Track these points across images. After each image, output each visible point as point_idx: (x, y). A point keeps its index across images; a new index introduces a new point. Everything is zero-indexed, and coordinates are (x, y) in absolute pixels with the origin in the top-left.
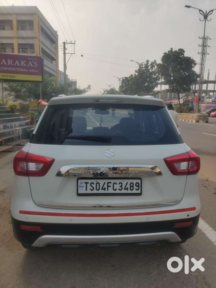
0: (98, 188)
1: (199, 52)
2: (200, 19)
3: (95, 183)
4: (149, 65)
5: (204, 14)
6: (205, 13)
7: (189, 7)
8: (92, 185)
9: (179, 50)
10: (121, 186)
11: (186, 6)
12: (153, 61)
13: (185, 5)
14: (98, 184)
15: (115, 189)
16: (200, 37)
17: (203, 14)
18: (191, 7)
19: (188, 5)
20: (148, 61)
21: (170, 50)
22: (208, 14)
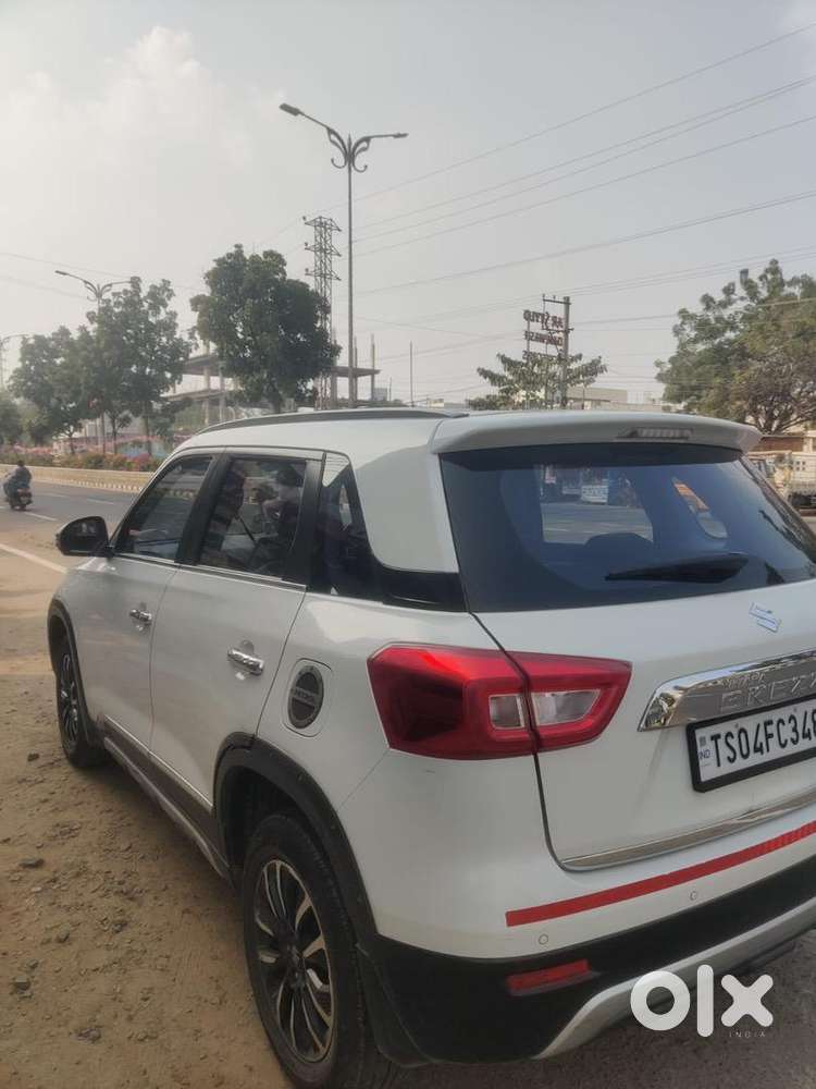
0: (745, 752)
1: (307, 270)
2: (332, 161)
3: (735, 733)
4: (142, 295)
5: (344, 147)
6: (346, 143)
7: (295, 112)
8: (730, 740)
9: (267, 254)
10: (795, 730)
11: (285, 107)
12: (158, 283)
13: (281, 103)
14: (743, 735)
15: (783, 742)
16: (308, 220)
17: (340, 145)
18: (303, 114)
19: (293, 105)
20: (135, 282)
21: (233, 250)
22: (354, 149)
